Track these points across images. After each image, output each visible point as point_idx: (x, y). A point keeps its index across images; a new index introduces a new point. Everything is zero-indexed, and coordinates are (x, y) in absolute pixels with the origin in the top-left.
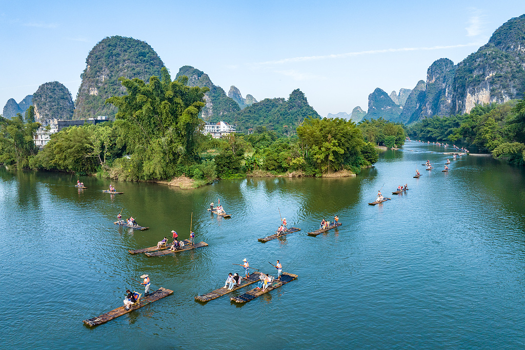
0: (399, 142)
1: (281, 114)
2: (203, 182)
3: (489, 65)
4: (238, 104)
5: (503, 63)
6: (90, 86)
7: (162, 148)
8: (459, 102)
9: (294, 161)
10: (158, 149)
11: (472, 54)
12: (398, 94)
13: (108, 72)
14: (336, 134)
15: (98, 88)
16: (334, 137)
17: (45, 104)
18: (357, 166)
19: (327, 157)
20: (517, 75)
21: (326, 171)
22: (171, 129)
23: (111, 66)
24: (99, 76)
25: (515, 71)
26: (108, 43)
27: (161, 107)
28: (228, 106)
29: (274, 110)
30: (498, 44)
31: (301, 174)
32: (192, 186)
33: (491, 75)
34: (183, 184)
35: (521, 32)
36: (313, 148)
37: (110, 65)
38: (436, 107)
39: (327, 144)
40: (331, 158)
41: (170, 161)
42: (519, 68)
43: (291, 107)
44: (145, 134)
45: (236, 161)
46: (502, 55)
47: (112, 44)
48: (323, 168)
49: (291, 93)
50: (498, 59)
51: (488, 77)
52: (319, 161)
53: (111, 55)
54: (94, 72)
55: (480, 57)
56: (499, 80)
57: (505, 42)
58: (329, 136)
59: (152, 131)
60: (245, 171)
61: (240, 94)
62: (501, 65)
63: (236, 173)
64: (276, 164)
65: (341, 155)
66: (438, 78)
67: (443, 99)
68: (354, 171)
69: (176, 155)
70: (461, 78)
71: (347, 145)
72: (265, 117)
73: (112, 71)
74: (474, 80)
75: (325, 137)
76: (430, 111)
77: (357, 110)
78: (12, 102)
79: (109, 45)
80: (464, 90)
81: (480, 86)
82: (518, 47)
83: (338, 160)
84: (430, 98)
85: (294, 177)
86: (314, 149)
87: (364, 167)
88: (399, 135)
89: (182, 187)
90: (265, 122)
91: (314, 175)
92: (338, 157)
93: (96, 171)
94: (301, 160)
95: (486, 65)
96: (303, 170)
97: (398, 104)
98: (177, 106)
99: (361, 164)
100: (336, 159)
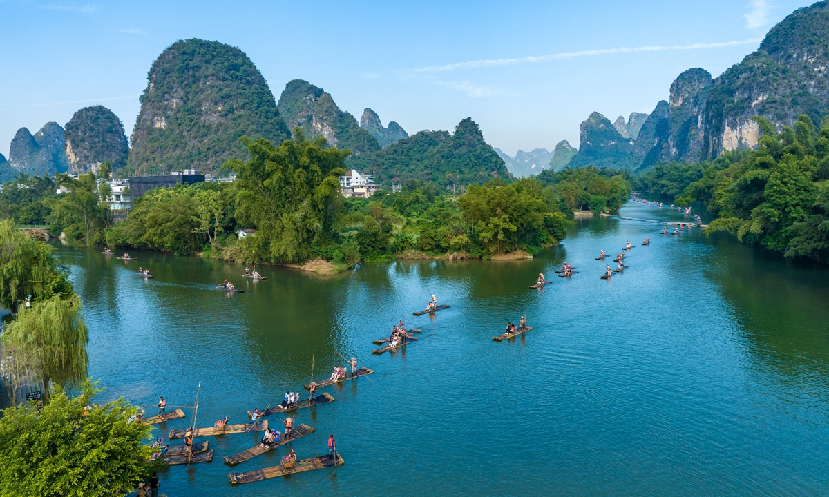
0: (614, 204)
1: (443, 157)
2: (344, 266)
3: (758, 84)
4: (376, 140)
5: (779, 82)
6: (155, 115)
7: (295, 225)
8: (714, 138)
9: (456, 240)
10: (289, 225)
11: (734, 66)
12: (627, 122)
13: (182, 94)
14: (507, 208)
15: (167, 118)
16: (505, 210)
17: (83, 140)
18: (537, 245)
19: (496, 234)
20: (799, 99)
21: (495, 253)
22: (306, 203)
23: (186, 85)
24: (168, 100)
25: (796, 93)
26: (182, 50)
27: (295, 176)
28: (361, 143)
29: (433, 150)
30: (773, 50)
31: (464, 255)
32: (332, 271)
33: (760, 99)
34: (319, 268)
35: (808, 33)
36: (479, 224)
37: (185, 83)
38: (682, 145)
39: (495, 220)
40: (500, 237)
41: (304, 240)
42: (803, 88)
43: (459, 146)
44: (273, 207)
45: (383, 239)
46: (777, 70)
47: (188, 51)
48: (492, 249)
49: (458, 124)
50: (771, 75)
51: (756, 102)
52: (486, 241)
53: (186, 68)
54: (161, 94)
55: (745, 71)
56: (772, 107)
57: (785, 47)
58: (499, 210)
59: (283, 204)
60: (394, 251)
61: (380, 121)
62: (775, 84)
63: (383, 254)
64: (433, 243)
65: (514, 232)
66: (687, 99)
67: (693, 132)
68: (531, 252)
69: (310, 233)
70: (716, 103)
71: (521, 220)
72: (418, 161)
73: (188, 93)
74: (736, 107)
75: (493, 210)
76: (673, 151)
77: (562, 146)
78: (23, 132)
79: (184, 53)
80: (721, 121)
81: (744, 116)
82: (803, 55)
83: (510, 239)
84: (675, 129)
85: (455, 259)
86: (480, 226)
87: (548, 245)
88: (613, 194)
89: (321, 272)
90: (418, 168)
91: (481, 257)
92: (511, 235)
93: (201, 250)
94: (465, 238)
95: (753, 84)
96: (466, 251)
97: (627, 137)
98: (313, 175)
99: (543, 242)
100: (507, 237)
